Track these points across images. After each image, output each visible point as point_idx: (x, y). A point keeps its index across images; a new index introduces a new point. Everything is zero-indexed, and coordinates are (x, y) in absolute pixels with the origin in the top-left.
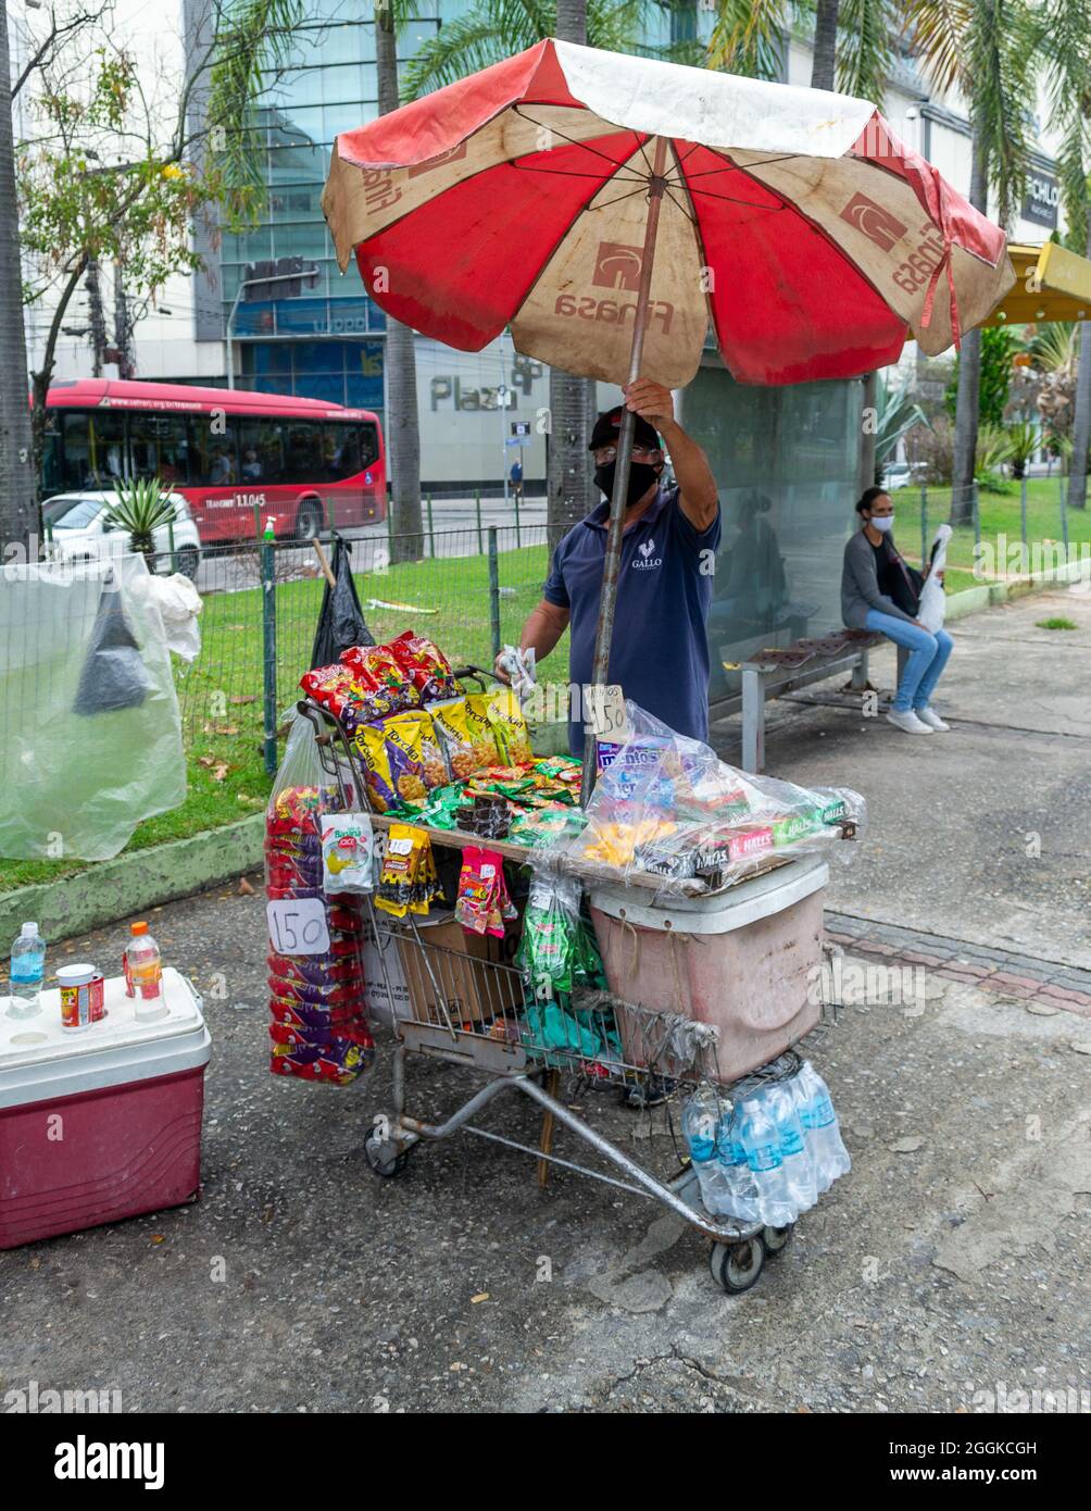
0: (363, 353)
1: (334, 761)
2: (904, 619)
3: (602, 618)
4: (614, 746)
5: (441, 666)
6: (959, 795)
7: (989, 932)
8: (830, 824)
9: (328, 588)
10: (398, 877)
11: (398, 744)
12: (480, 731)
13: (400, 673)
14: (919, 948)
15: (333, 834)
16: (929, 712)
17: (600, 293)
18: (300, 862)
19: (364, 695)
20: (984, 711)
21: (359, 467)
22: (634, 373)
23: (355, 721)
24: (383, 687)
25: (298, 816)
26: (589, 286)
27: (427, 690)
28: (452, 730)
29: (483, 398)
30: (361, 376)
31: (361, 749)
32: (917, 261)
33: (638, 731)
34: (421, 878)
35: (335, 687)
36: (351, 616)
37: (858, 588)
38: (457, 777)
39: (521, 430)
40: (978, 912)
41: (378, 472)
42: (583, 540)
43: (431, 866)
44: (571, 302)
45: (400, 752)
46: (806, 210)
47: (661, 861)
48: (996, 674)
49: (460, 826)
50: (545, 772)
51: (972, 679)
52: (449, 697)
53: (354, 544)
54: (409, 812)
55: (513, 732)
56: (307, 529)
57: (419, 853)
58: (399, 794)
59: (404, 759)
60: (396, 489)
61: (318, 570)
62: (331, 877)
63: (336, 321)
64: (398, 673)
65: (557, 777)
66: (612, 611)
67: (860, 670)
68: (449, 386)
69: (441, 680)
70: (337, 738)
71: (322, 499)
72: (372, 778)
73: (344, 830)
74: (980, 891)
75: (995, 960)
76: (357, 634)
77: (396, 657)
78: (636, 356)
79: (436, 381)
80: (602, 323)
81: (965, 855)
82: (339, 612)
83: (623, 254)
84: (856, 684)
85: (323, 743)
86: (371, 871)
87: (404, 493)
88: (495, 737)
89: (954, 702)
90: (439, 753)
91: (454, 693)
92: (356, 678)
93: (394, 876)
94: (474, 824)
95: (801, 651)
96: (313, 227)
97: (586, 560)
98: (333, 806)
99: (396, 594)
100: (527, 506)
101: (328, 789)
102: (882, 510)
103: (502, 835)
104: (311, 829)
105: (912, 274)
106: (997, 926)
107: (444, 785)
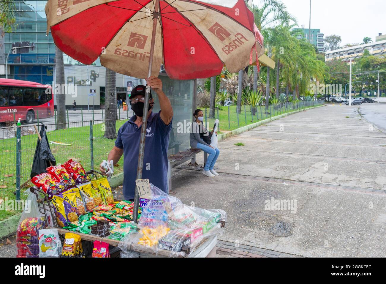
0: (47, 69)
1: (44, 209)
2: (207, 145)
3: (140, 155)
4: (146, 199)
5: (83, 171)
6: (226, 195)
7: (243, 240)
8: (218, 222)
9: (39, 140)
10: (69, 253)
11: (68, 202)
12: (96, 193)
13: (68, 175)
14: (225, 246)
15: (43, 236)
16: (214, 171)
17: (130, 49)
18: (30, 246)
19: (54, 184)
20: (227, 170)
21: (46, 101)
22: (150, 74)
23: (52, 194)
24: (62, 180)
25: (30, 229)
26: (126, 46)
27: (77, 180)
28: (86, 194)
29: (82, 82)
30: (46, 76)
31: (54, 204)
32: (231, 45)
33: (155, 194)
34: (77, 252)
35: (44, 182)
36: (46, 150)
37: (195, 136)
38: (88, 210)
39: (93, 91)
40: (239, 233)
41: (52, 102)
42: (128, 127)
43: (81, 248)
44: (120, 51)
45: (69, 204)
46: (198, 27)
47: (169, 245)
48: (227, 158)
49: (92, 232)
50: (119, 207)
51: (222, 160)
52: (85, 182)
53: (48, 126)
54: (73, 227)
55: (107, 193)
56: (29, 119)
57: (77, 244)
58: (68, 220)
59: (70, 207)
60: (58, 107)
61: (33, 132)
62: (42, 253)
63: (39, 60)
64: (67, 175)
65: (123, 208)
66: (143, 153)
67: (193, 159)
68: (72, 79)
69: (82, 176)
70: (45, 200)
71: (35, 111)
72: (58, 215)
73: (48, 235)
74: (238, 226)
75: (247, 249)
76: (48, 156)
77: (67, 169)
78: (150, 69)
79: (68, 78)
80: (129, 58)
81: (231, 214)
82: (42, 149)
83: (138, 37)
84: (192, 163)
85: (39, 202)
86: (58, 250)
87: (60, 109)
88: (101, 195)
89: (219, 167)
90: (82, 202)
91: (87, 181)
92: (52, 178)
93: (67, 253)
94: (98, 232)
95: (181, 155)
96: (33, 34)
97: (130, 134)
98: (43, 225)
99: (59, 139)
100: (96, 112)
101: (41, 218)
102: (200, 115)
103: (108, 234)
104: (35, 233)
105: (229, 48)
106: (245, 237)
107: (84, 214)
